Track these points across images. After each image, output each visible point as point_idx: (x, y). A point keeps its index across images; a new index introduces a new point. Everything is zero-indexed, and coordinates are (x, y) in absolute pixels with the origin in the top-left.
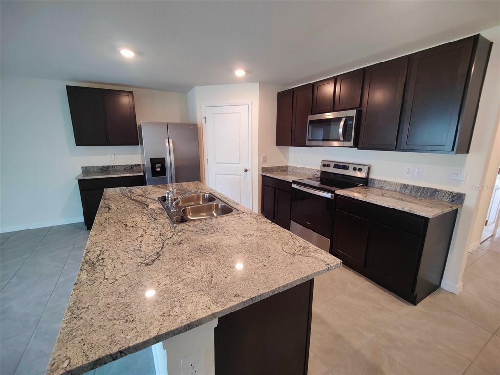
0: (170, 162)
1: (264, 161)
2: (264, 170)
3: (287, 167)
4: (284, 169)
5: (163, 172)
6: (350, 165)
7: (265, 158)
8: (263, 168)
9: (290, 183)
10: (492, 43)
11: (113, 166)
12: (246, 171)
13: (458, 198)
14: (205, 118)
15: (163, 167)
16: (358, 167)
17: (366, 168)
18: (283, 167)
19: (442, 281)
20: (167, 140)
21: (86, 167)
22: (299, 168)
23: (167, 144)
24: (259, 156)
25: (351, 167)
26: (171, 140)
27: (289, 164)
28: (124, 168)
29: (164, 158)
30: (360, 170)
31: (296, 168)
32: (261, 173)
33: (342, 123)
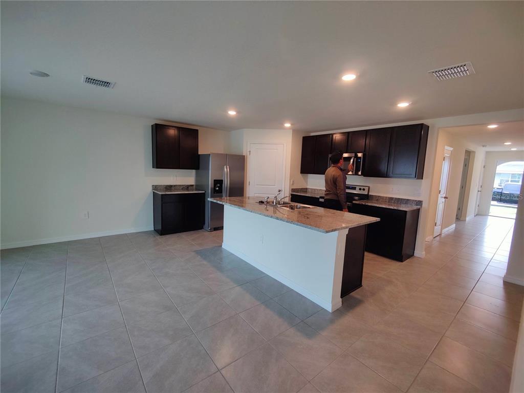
0: (227, 183)
1: (293, 184)
2: (293, 190)
3: (307, 189)
4: (305, 190)
5: (220, 191)
6: (357, 187)
7: (293, 182)
8: (292, 189)
9: (318, 199)
10: (429, 127)
11: (175, 186)
12: (280, 191)
13: (420, 203)
14: (250, 151)
15: (221, 187)
16: (362, 188)
17: (367, 188)
18: (304, 189)
19: (415, 252)
20: (225, 166)
21: (156, 186)
22: (317, 190)
23: (226, 170)
24: (290, 180)
25: (358, 188)
26: (228, 167)
27: (308, 187)
28: (182, 187)
29: (222, 180)
30: (364, 190)
31: (315, 189)
32: (291, 193)
33: (352, 160)
